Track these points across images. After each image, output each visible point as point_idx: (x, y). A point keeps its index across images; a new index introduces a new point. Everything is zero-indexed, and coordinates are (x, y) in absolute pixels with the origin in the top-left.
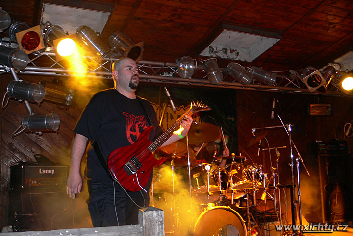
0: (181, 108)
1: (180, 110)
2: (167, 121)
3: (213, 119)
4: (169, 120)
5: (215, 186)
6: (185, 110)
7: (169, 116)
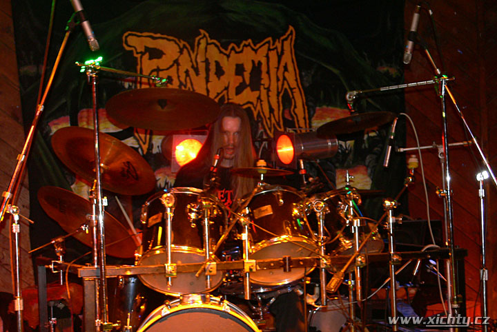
0: (245, 46)
1: (242, 52)
2: (207, 81)
3: (336, 71)
4: (213, 77)
5: (198, 250)
6: (256, 51)
7: (213, 67)
